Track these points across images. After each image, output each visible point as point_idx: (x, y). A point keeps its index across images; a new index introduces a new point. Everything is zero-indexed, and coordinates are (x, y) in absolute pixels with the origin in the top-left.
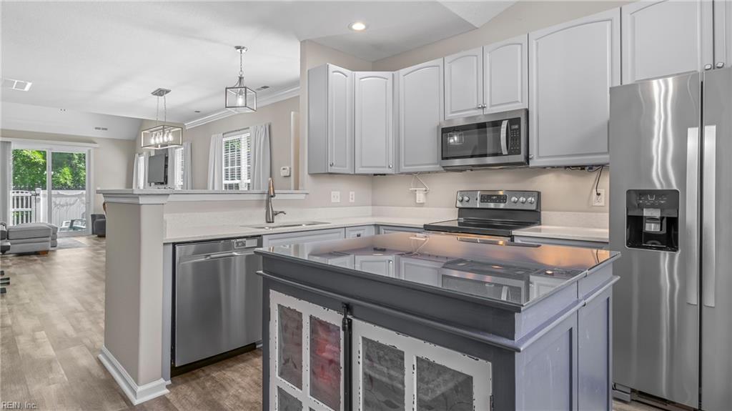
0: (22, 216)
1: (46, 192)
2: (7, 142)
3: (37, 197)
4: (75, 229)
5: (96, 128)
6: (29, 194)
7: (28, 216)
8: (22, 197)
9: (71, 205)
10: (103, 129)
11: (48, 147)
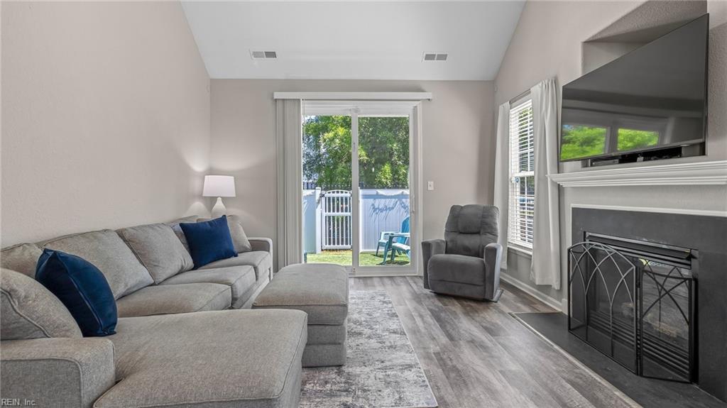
2: (294, 100)
5: (427, 57)
9: (390, 209)
10: (440, 57)
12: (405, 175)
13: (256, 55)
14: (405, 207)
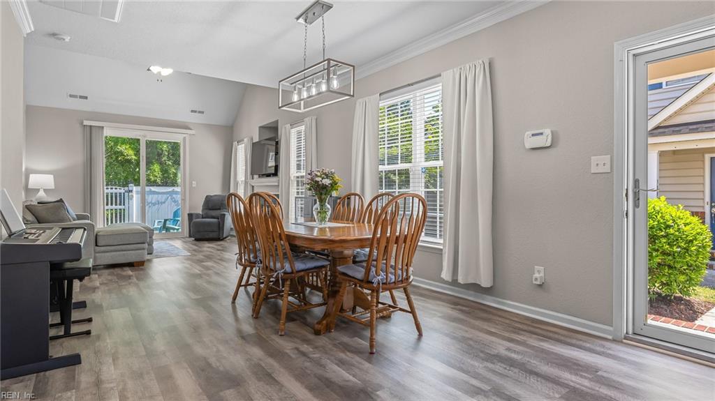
0: (116, 214)
1: (139, 188)
2: (99, 127)
3: (130, 194)
4: (168, 229)
5: (192, 111)
6: (122, 191)
7: (121, 216)
8: (116, 194)
9: (162, 203)
10: (200, 112)
11: (142, 133)
12: (175, 175)
13: (71, 96)
14: (175, 202)
